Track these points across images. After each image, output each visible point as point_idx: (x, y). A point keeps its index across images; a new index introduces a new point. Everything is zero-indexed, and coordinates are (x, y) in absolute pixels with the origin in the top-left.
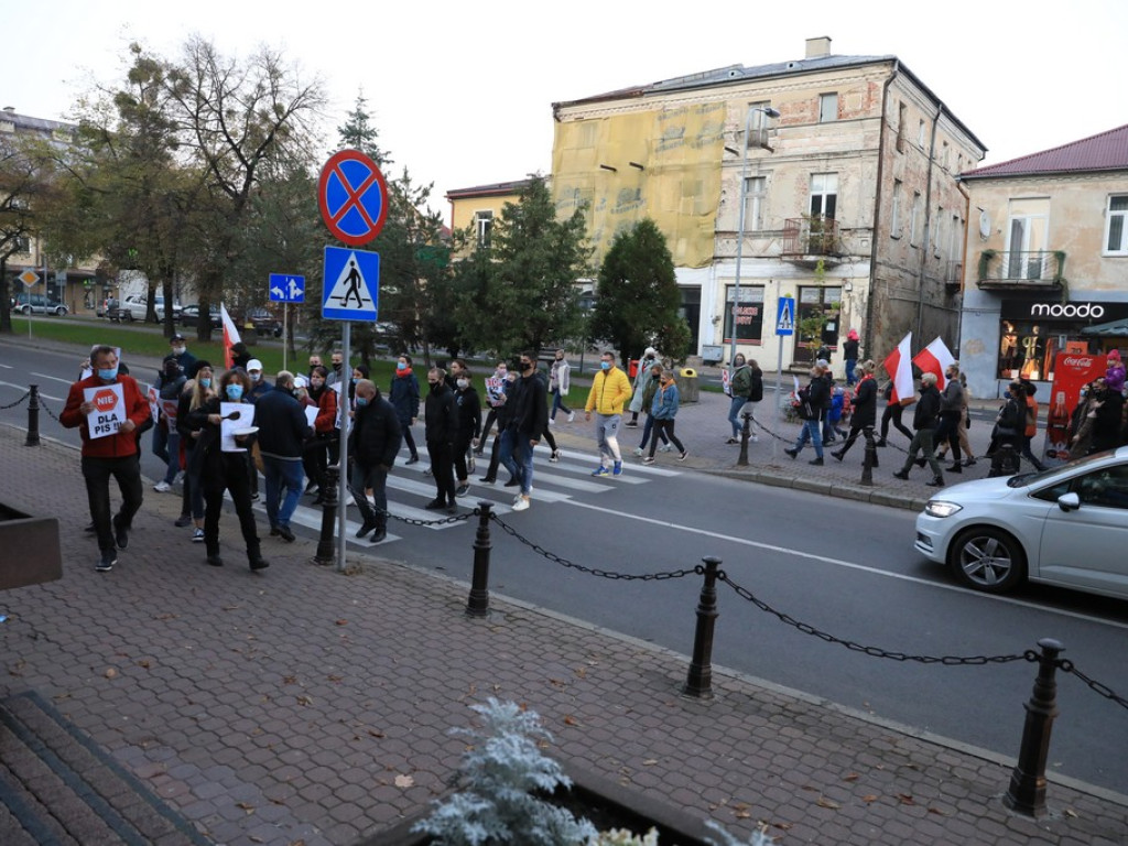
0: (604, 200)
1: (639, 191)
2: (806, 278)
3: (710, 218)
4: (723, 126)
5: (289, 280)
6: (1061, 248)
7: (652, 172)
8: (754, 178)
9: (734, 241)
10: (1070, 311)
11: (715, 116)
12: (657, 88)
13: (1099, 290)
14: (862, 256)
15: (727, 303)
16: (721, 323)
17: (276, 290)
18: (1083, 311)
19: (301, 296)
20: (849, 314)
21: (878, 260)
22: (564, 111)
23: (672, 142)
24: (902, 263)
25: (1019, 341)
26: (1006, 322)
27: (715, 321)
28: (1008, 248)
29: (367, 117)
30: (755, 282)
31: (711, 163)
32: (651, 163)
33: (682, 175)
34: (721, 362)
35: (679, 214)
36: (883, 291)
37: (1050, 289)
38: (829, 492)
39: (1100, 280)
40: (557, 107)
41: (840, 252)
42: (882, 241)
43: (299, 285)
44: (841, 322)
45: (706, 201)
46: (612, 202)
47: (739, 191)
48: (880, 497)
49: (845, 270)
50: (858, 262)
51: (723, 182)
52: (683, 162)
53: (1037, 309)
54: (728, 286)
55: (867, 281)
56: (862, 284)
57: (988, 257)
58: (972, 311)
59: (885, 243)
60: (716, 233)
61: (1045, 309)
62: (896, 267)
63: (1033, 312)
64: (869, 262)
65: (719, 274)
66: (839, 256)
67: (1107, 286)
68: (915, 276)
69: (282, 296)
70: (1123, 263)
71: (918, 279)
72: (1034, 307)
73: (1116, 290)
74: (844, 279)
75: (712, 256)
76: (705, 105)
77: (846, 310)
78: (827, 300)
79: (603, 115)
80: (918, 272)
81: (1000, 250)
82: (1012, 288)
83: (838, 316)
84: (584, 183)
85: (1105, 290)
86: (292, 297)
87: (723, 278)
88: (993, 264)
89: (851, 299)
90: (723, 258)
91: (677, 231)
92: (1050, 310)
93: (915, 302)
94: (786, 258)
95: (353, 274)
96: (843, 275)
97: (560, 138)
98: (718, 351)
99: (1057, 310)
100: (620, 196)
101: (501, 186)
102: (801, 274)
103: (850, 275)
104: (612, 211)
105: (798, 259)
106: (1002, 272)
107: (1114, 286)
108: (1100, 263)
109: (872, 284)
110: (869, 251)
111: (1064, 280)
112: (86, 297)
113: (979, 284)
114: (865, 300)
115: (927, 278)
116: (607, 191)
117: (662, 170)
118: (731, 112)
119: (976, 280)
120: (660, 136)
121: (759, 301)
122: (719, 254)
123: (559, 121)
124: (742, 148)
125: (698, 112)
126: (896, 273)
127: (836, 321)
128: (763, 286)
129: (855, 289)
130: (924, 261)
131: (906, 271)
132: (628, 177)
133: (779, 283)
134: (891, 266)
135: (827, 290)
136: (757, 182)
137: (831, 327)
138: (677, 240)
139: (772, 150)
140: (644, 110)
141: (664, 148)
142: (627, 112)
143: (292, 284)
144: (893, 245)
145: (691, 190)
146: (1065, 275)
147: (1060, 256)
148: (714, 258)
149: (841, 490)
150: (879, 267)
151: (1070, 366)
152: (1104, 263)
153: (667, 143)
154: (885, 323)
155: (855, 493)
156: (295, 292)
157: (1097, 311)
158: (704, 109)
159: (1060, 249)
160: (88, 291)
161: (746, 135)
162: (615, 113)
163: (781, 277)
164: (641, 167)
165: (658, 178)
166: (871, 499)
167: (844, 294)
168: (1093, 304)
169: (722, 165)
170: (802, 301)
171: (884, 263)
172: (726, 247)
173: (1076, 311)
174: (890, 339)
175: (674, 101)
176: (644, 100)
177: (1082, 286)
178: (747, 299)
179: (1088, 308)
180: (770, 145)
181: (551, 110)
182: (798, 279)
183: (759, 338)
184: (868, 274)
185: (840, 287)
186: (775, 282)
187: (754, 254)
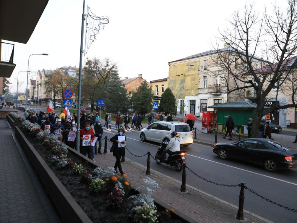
0: (178, 82)
1: (184, 80)
3: (198, 85)
4: (199, 65)
7: (186, 76)
8: (206, 76)
9: (201, 90)
11: (198, 63)
12: (187, 58)
13: (271, 98)
14: (225, 92)
15: (201, 104)
16: (200, 108)
17: (99, 103)
18: (268, 103)
22: (171, 64)
23: (190, 69)
27: (199, 107)
28: (253, 90)
29: (117, 71)
30: (206, 99)
31: (197, 73)
32: (186, 74)
33: (192, 76)
34: (199, 116)
35: (191, 85)
36: (232, 100)
40: (169, 63)
41: (221, 91)
42: (231, 89)
43: (103, 102)
45: (196, 82)
46: (179, 82)
47: (202, 79)
50: (225, 94)
51: (199, 77)
52: (192, 73)
54: (201, 100)
55: (226, 98)
57: (248, 92)
60: (198, 88)
64: (227, 94)
65: (199, 97)
66: (221, 93)
69: (100, 104)
74: (222, 98)
75: (197, 93)
76: (196, 61)
78: (219, 102)
79: (178, 64)
81: (251, 90)
84: (174, 79)
87: (200, 98)
89: (224, 102)
90: (199, 94)
91: (191, 88)
94: (209, 94)
95: (68, 102)
96: (222, 97)
97: (170, 69)
98: (199, 114)
100: (181, 81)
101: (160, 80)
102: (214, 97)
104: (179, 84)
106: (252, 95)
109: (228, 99)
110: (227, 91)
112: (87, 105)
113: (245, 98)
116: (178, 80)
117: (188, 75)
118: (201, 62)
120: (188, 68)
121: (206, 103)
122: (199, 93)
123: (170, 66)
124: (203, 70)
125: (195, 63)
126: (237, 96)
128: (207, 100)
129: (224, 100)
132: (182, 77)
134: (235, 94)
135: (219, 100)
136: (206, 77)
138: (191, 90)
139: (208, 70)
140: (185, 63)
141: (188, 71)
142: (182, 63)
143: (102, 102)
145: (194, 79)
148: (198, 94)
152: (272, 92)
153: (189, 70)
156: (103, 103)
157: (271, 103)
158: (196, 62)
160: (88, 103)
161: (204, 67)
162: (180, 64)
163: (210, 97)
164: (184, 75)
165: (188, 77)
167: (222, 101)
168: (270, 101)
169: (199, 74)
170: (215, 103)
172: (200, 91)
175: (190, 61)
176: (185, 61)
178: (205, 103)
180: (208, 69)
181: (168, 64)
184: (227, 96)
185: (221, 99)
186: (209, 99)
187: (205, 93)
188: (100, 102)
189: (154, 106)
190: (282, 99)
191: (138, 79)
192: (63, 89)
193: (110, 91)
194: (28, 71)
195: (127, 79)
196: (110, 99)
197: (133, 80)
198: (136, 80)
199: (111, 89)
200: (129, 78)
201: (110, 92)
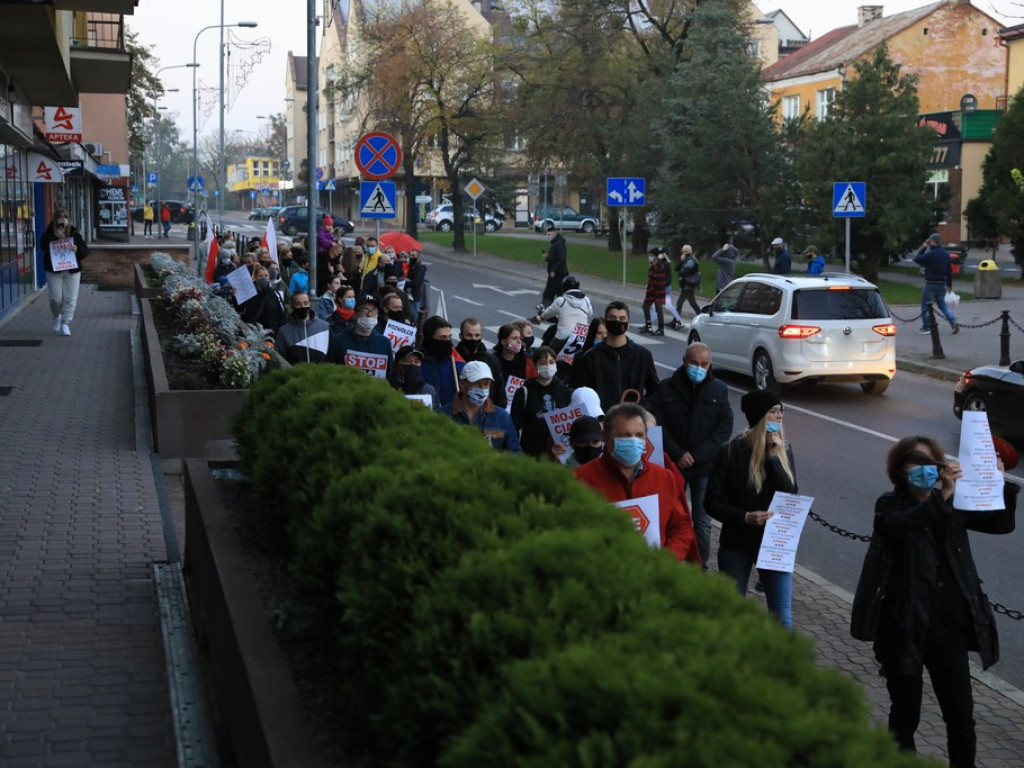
5: (628, 184)
17: (614, 194)
19: (642, 198)
43: (639, 188)
69: (620, 200)
86: (631, 200)
95: (379, 195)
143: (632, 186)
156: (635, 194)
188: (622, 189)
189: (843, 201)
191: (939, 15)
192: (447, 116)
193: (677, 123)
194: (196, 65)
195: (877, 22)
196: (674, 168)
197: (905, 29)
198: (924, 24)
199: (685, 110)
200: (885, 13)
201: (680, 127)
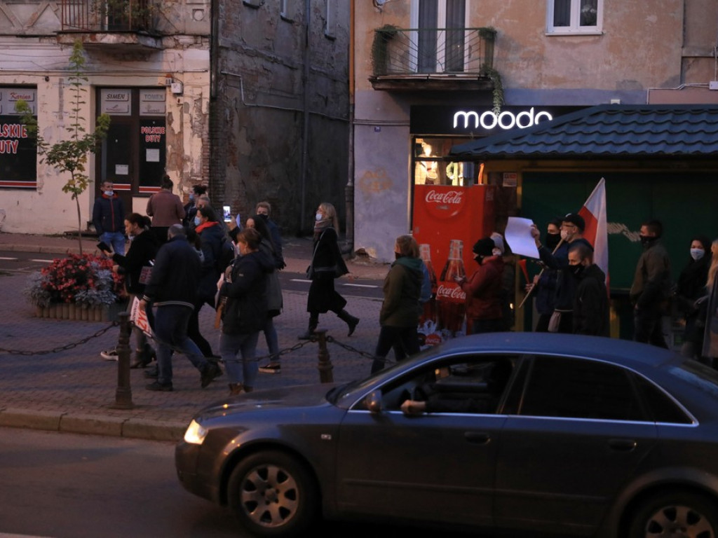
2: (106, 73)
6: (489, 24)
10: (507, 120)
13: (544, 87)
14: (195, 36)
18: (525, 120)
20: (181, 133)
21: (220, 43)
24: (268, 48)
25: (441, 170)
26: (418, 141)
28: (416, 26)
30: (20, 80)
36: (237, 94)
37: (475, 88)
38: (58, 427)
39: (546, 72)
41: (161, 29)
42: (228, 10)
44: (169, 148)
48: (139, 427)
49: (171, 59)
50: (190, 46)
53: (461, 119)
55: (206, 78)
56: (198, 82)
57: (386, 38)
58: (367, 124)
59: (234, 15)
61: (472, 119)
62: (258, 55)
63: (455, 125)
64: (207, 45)
66: (159, 37)
67: (555, 80)
68: (291, 68)
70: (574, 45)
71: (298, 75)
72: (456, 115)
73: (568, 86)
74: (170, 75)
77: (176, 126)
78: (144, 110)
80: (297, 60)
81: (403, 25)
82: (421, 87)
83: (163, 137)
85: (553, 87)
88: (395, 50)
89: (183, 108)
92: (480, 121)
93: (296, 112)
94: (67, 39)
96: (165, 67)
99: (489, 120)
102: (97, 66)
103: (177, 67)
105: (88, 40)
106: (409, 63)
107: (564, 80)
108: (543, 47)
109: (214, 83)
110: (206, 28)
111: (496, 74)
113: (373, 80)
114: (205, 110)
115: (313, 72)
119: (370, 73)
121: (29, 112)
126: (258, 63)
127: (161, 145)
128: (34, 87)
129: (187, 90)
130: (306, 43)
131: (275, 61)
133: (61, 83)
134: (246, 52)
135: (143, 95)
137: (152, 156)
144: (248, 18)
146: (498, 65)
147: (488, 35)
149: (77, 420)
150: (224, 53)
151: (434, 204)
152: (549, 47)
154: (242, 145)
155: (99, 423)
157: (543, 120)
159: (487, 25)
163: (65, 71)
166: (122, 432)
167: (171, 101)
168: (537, 110)
170: (105, 113)
171: (235, 48)
173: (516, 120)
174: (255, 174)
177: (522, 81)
178: (10, 109)
179: (530, 114)
182: (94, 74)
183: (35, 179)
184: (207, 65)
185: (163, 88)
186: (54, 79)
187: (14, 30)
190: (616, 94)
